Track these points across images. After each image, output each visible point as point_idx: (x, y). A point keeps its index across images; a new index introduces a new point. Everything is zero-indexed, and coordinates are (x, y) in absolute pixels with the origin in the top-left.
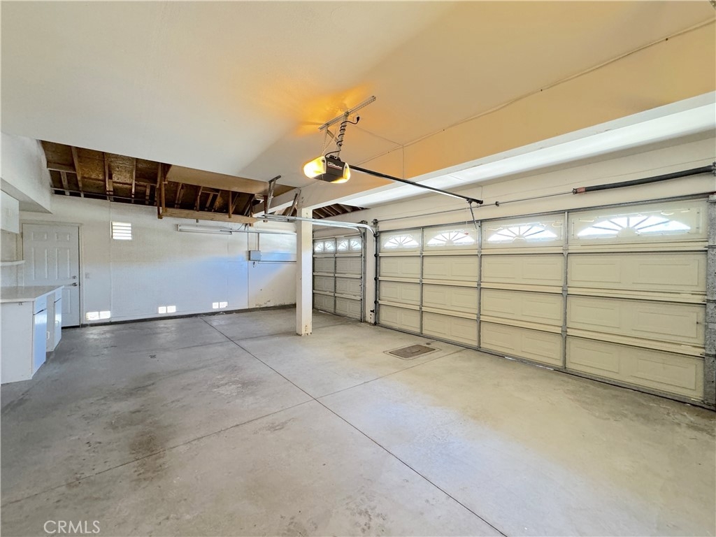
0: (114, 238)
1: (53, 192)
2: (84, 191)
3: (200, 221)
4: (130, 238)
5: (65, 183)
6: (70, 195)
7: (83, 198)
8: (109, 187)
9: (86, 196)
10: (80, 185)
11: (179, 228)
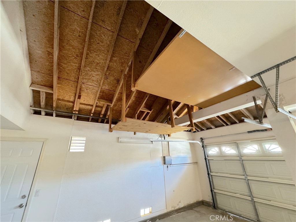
0: (71, 151)
1: (32, 112)
2: (56, 111)
3: (137, 133)
4: (83, 150)
5: (43, 103)
6: (45, 115)
7: (54, 117)
8: (76, 108)
9: (57, 116)
10: (54, 105)
11: (120, 140)
